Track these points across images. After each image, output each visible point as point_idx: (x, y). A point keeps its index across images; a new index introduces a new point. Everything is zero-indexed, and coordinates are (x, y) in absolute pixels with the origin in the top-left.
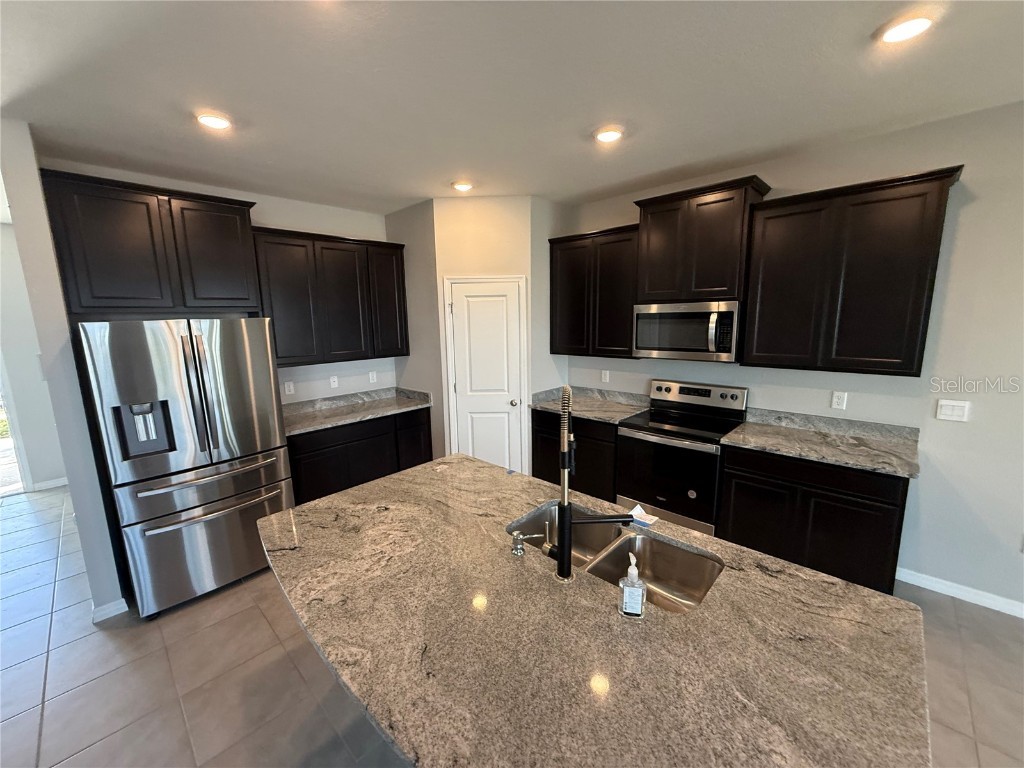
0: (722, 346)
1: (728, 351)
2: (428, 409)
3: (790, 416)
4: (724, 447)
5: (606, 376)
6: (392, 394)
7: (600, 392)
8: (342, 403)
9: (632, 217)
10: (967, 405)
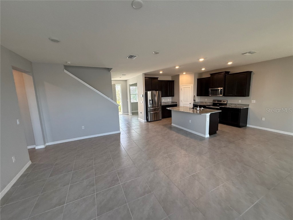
0: (221, 94)
1: (222, 94)
2: (177, 104)
3: (233, 104)
4: (220, 107)
5: (206, 100)
6: (171, 103)
7: (205, 102)
8: (164, 103)
9: (209, 76)
10: (255, 101)
